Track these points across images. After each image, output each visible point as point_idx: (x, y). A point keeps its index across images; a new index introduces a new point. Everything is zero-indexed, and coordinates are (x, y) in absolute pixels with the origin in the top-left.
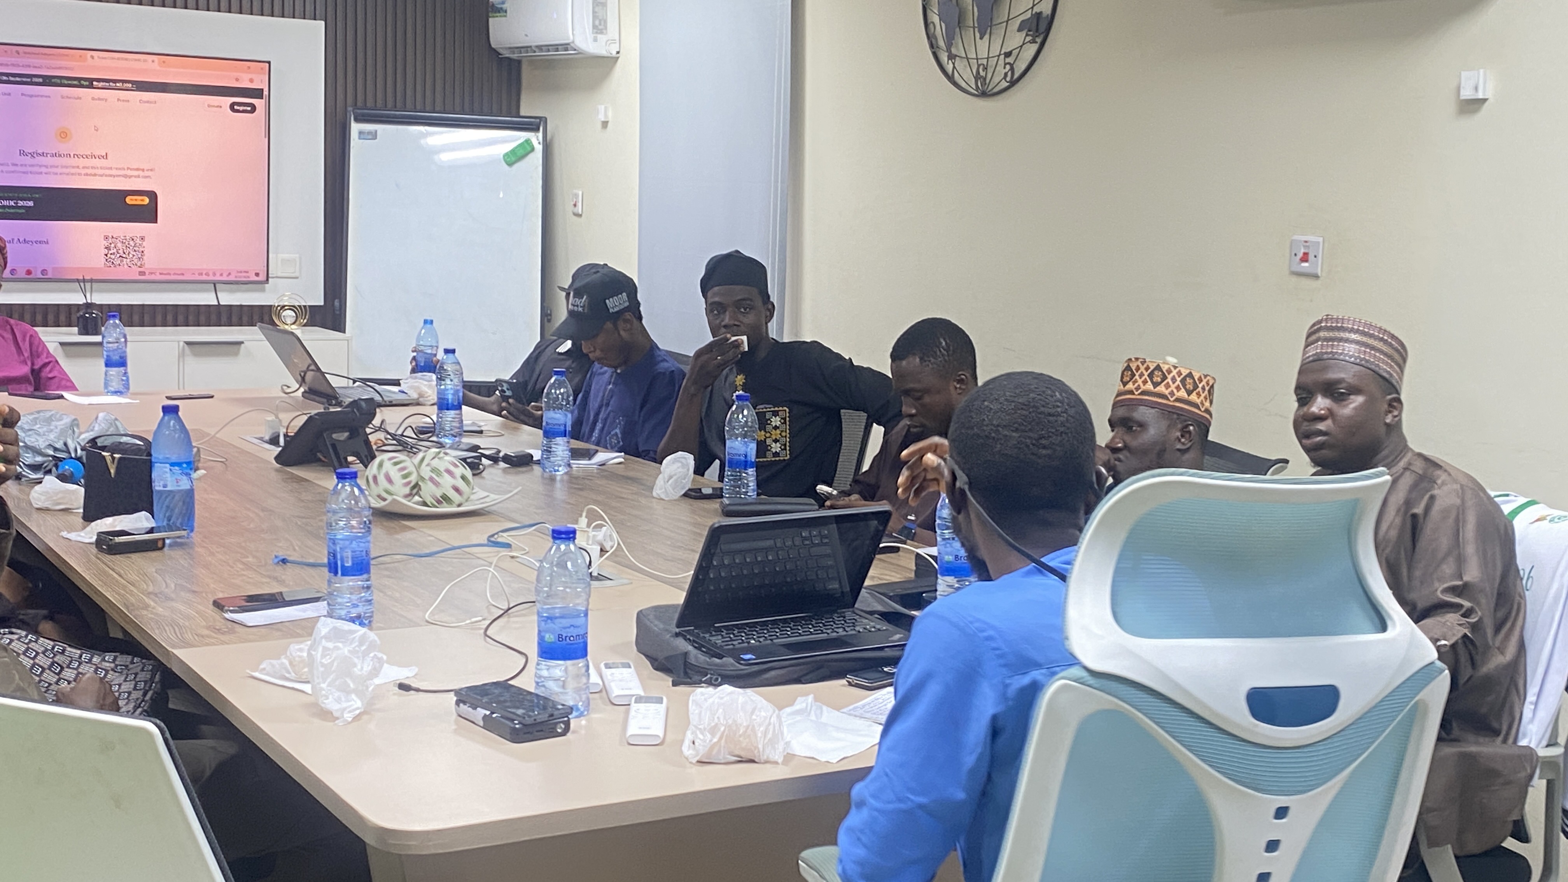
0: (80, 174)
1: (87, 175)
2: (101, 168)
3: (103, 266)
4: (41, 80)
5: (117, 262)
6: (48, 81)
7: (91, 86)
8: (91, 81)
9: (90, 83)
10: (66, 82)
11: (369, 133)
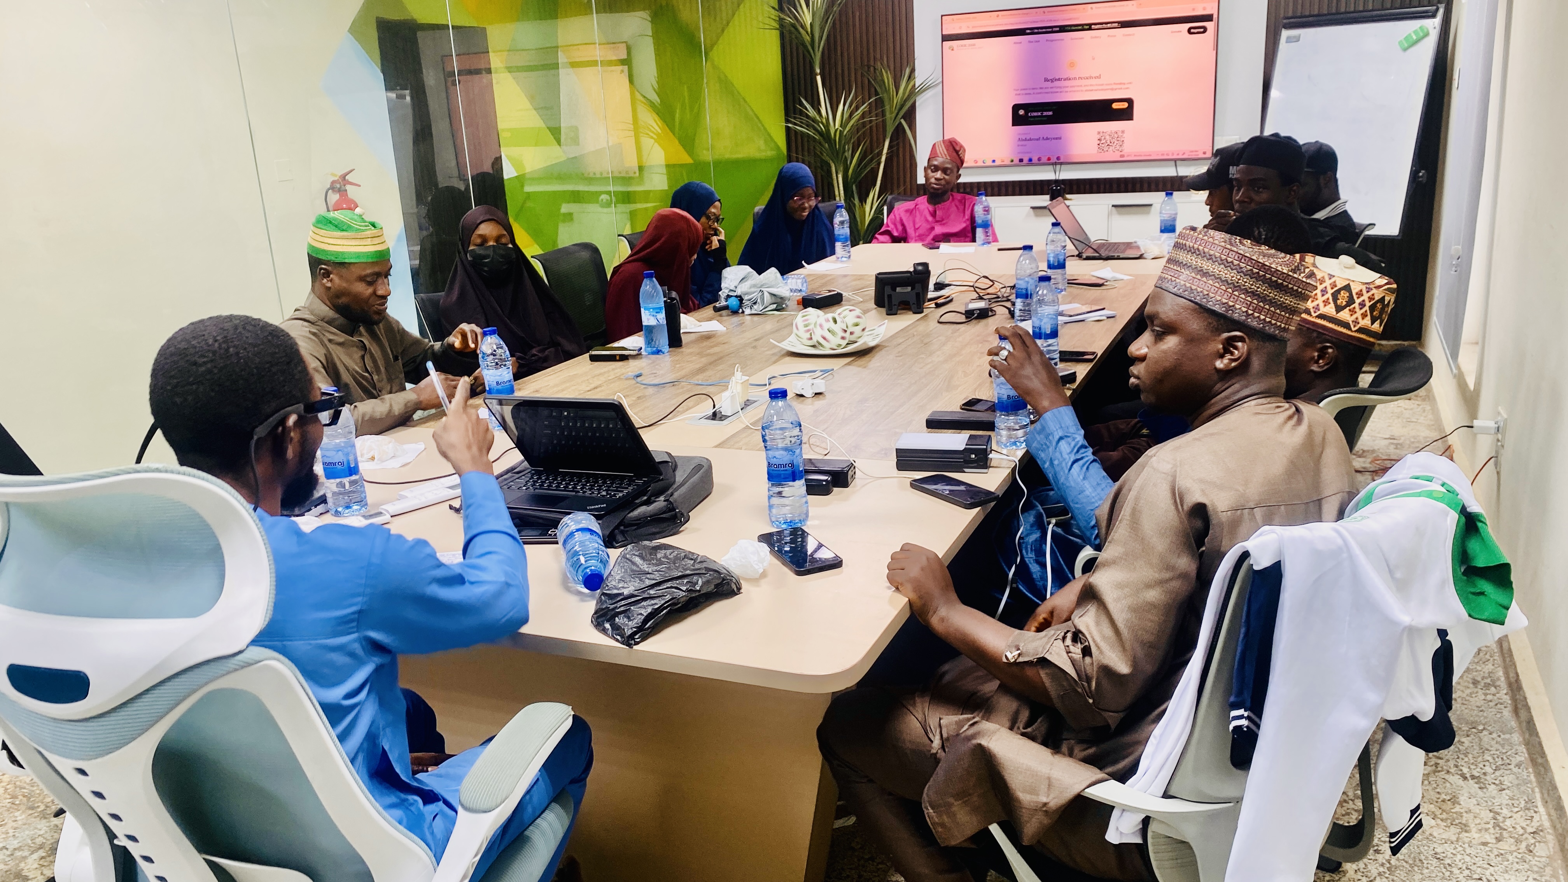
0: (1082, 91)
1: (1086, 91)
2: (1096, 85)
3: (1096, 152)
4: (1058, 29)
5: (1105, 149)
6: (1063, 29)
7: (1090, 29)
8: (1090, 25)
9: (1089, 27)
10: (1074, 28)
11: (1295, 37)
